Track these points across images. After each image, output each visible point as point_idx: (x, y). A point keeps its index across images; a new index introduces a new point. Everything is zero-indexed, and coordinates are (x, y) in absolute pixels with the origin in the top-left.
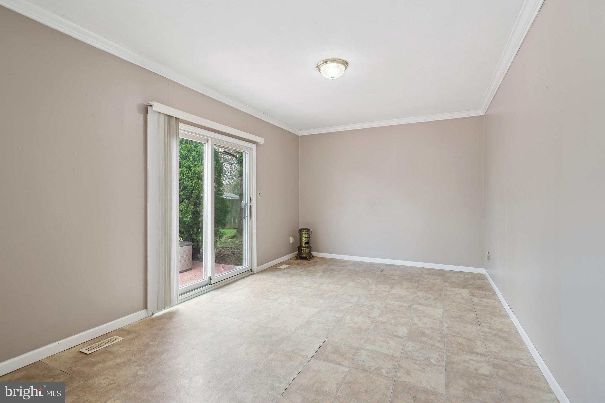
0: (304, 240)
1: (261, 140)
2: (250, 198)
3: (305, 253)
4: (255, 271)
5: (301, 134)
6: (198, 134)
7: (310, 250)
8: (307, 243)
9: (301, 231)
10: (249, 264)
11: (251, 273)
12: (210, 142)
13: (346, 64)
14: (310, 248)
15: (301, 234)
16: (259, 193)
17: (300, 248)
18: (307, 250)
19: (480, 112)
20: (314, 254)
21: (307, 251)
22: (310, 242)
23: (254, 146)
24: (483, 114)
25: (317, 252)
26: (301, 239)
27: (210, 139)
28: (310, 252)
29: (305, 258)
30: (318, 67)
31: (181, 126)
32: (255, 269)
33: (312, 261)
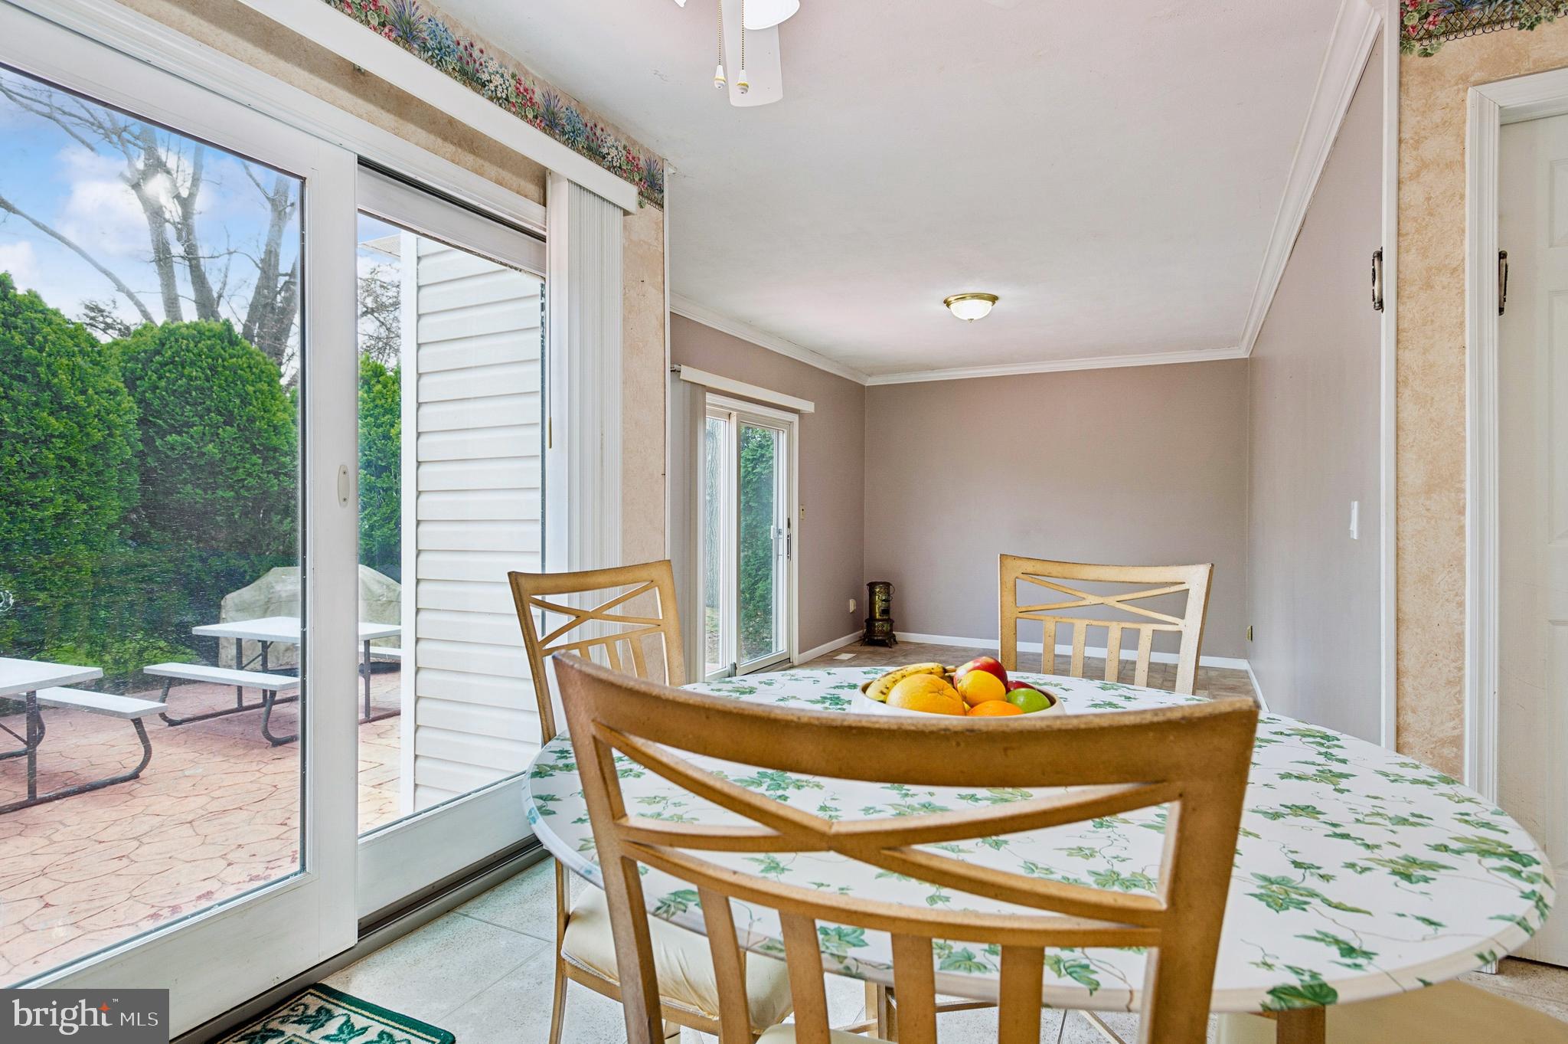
0: (879, 606)
1: (808, 407)
2: (789, 519)
3: (882, 632)
4: (796, 663)
5: (870, 382)
6: (722, 407)
7: (891, 625)
8: (886, 611)
9: (872, 586)
10: (785, 647)
11: (789, 665)
12: (734, 419)
13: (994, 299)
14: (890, 621)
15: (872, 594)
16: (802, 510)
17: (871, 619)
18: (885, 625)
19: (1241, 353)
20: (900, 635)
21: (886, 627)
22: (892, 611)
23: (795, 418)
24: (1247, 356)
25: (903, 631)
26: (872, 604)
27: (734, 414)
28: (891, 630)
29: (882, 644)
30: (947, 303)
31: (710, 398)
32: (796, 658)
33: (896, 648)
